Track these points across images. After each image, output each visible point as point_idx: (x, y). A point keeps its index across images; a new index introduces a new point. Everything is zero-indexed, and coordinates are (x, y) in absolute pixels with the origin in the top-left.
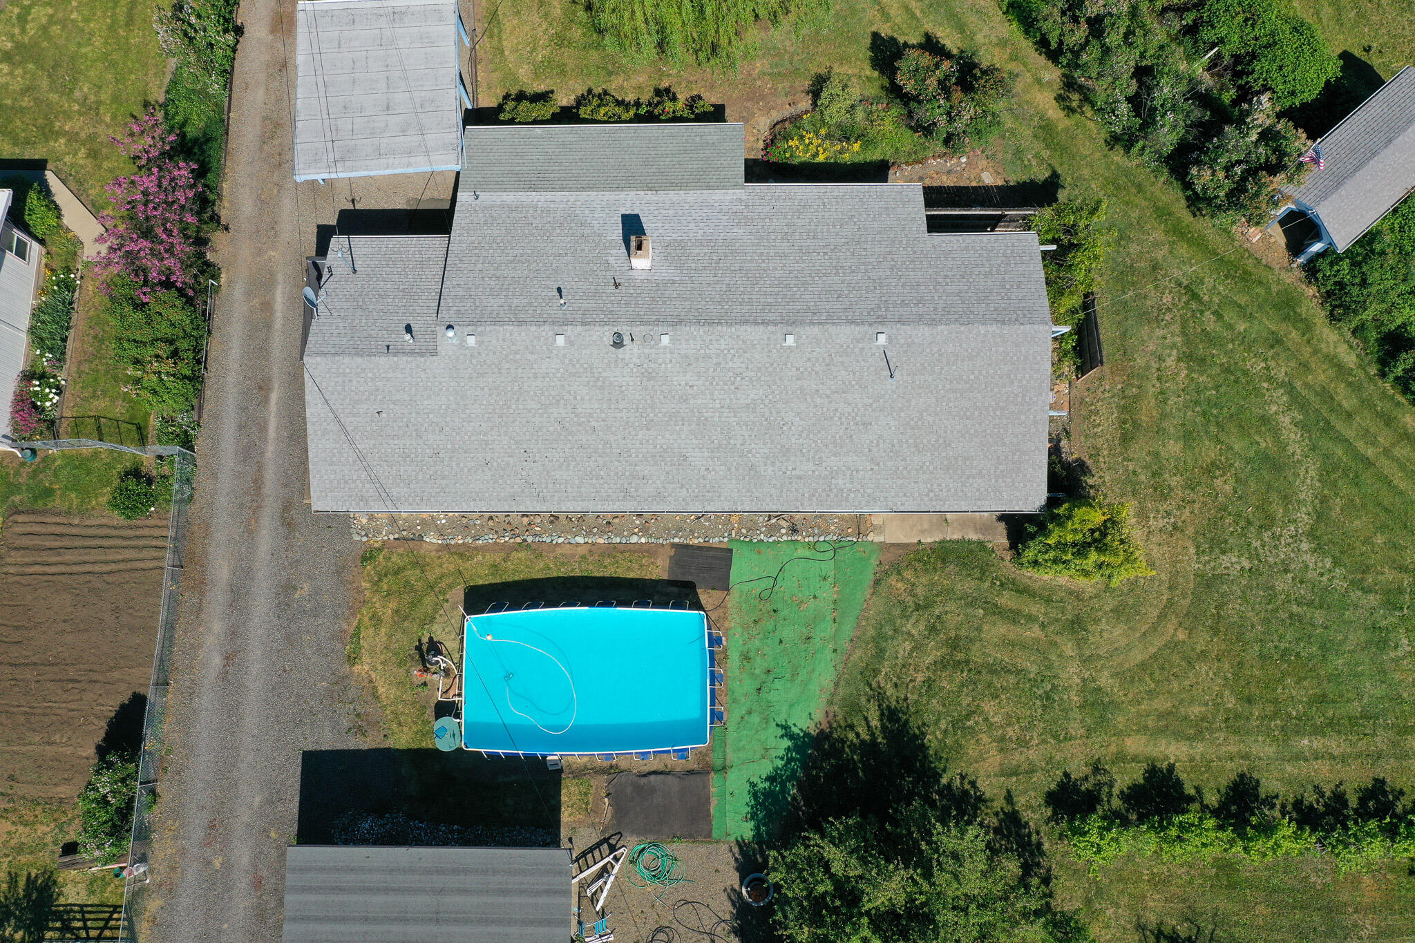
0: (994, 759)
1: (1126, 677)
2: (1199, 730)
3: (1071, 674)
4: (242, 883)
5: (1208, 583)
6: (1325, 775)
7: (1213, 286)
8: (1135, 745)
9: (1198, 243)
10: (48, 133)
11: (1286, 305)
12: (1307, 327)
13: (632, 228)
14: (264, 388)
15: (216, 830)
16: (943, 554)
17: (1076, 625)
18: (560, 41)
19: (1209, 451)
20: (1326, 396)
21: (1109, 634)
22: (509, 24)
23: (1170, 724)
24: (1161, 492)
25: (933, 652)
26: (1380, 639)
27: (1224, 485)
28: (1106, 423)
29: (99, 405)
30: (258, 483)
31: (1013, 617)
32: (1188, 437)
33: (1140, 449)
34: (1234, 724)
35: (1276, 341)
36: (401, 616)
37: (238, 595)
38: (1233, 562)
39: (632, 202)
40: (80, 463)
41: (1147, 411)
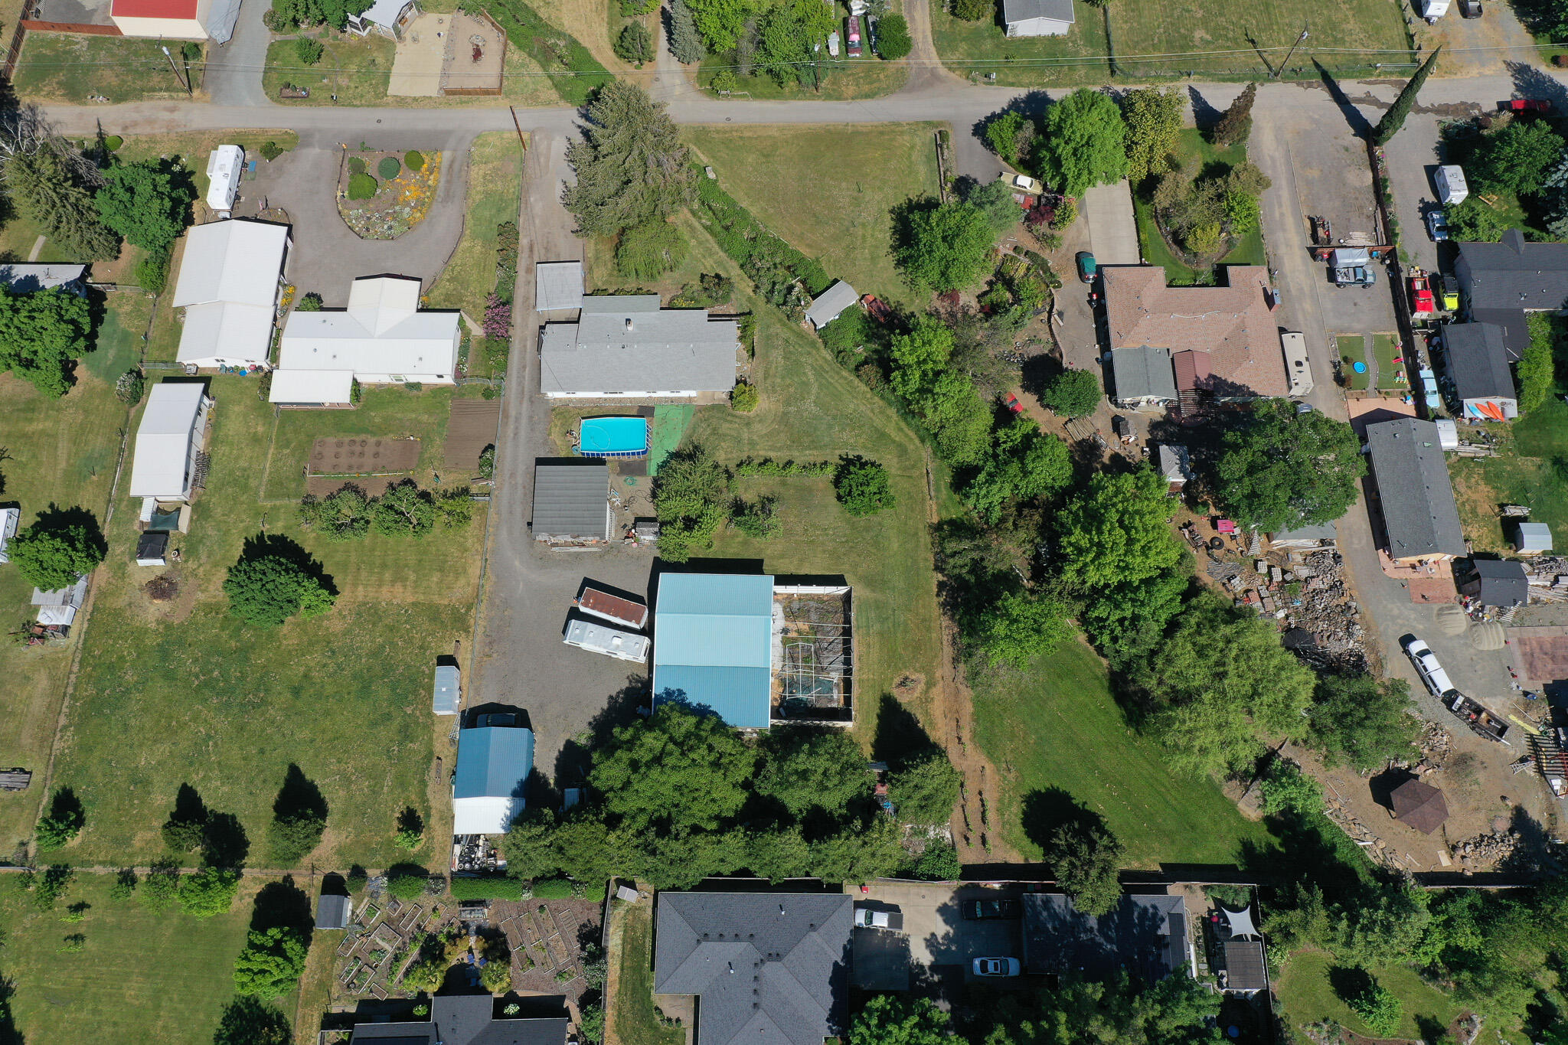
0: (723, 456)
1: (762, 437)
2: (780, 449)
3: (745, 436)
4: (520, 487)
5: (785, 414)
6: (812, 460)
7: (793, 339)
8: (762, 453)
9: (790, 328)
10: (461, 301)
11: (813, 344)
12: (818, 349)
13: (628, 321)
14: (524, 367)
15: (512, 475)
16: (713, 407)
17: (748, 424)
18: (610, 275)
19: (788, 381)
20: (821, 367)
21: (757, 426)
22: (595, 270)
23: (773, 448)
24: (774, 392)
25: (709, 431)
26: (830, 427)
27: (792, 390)
28: (760, 375)
29: (478, 372)
30: (523, 392)
31: (731, 422)
32: (783, 378)
33: (769, 381)
34: (789, 448)
35: (809, 353)
36: (562, 425)
37: (517, 420)
38: (792, 409)
39: (628, 315)
40: (473, 387)
41: (771, 372)
